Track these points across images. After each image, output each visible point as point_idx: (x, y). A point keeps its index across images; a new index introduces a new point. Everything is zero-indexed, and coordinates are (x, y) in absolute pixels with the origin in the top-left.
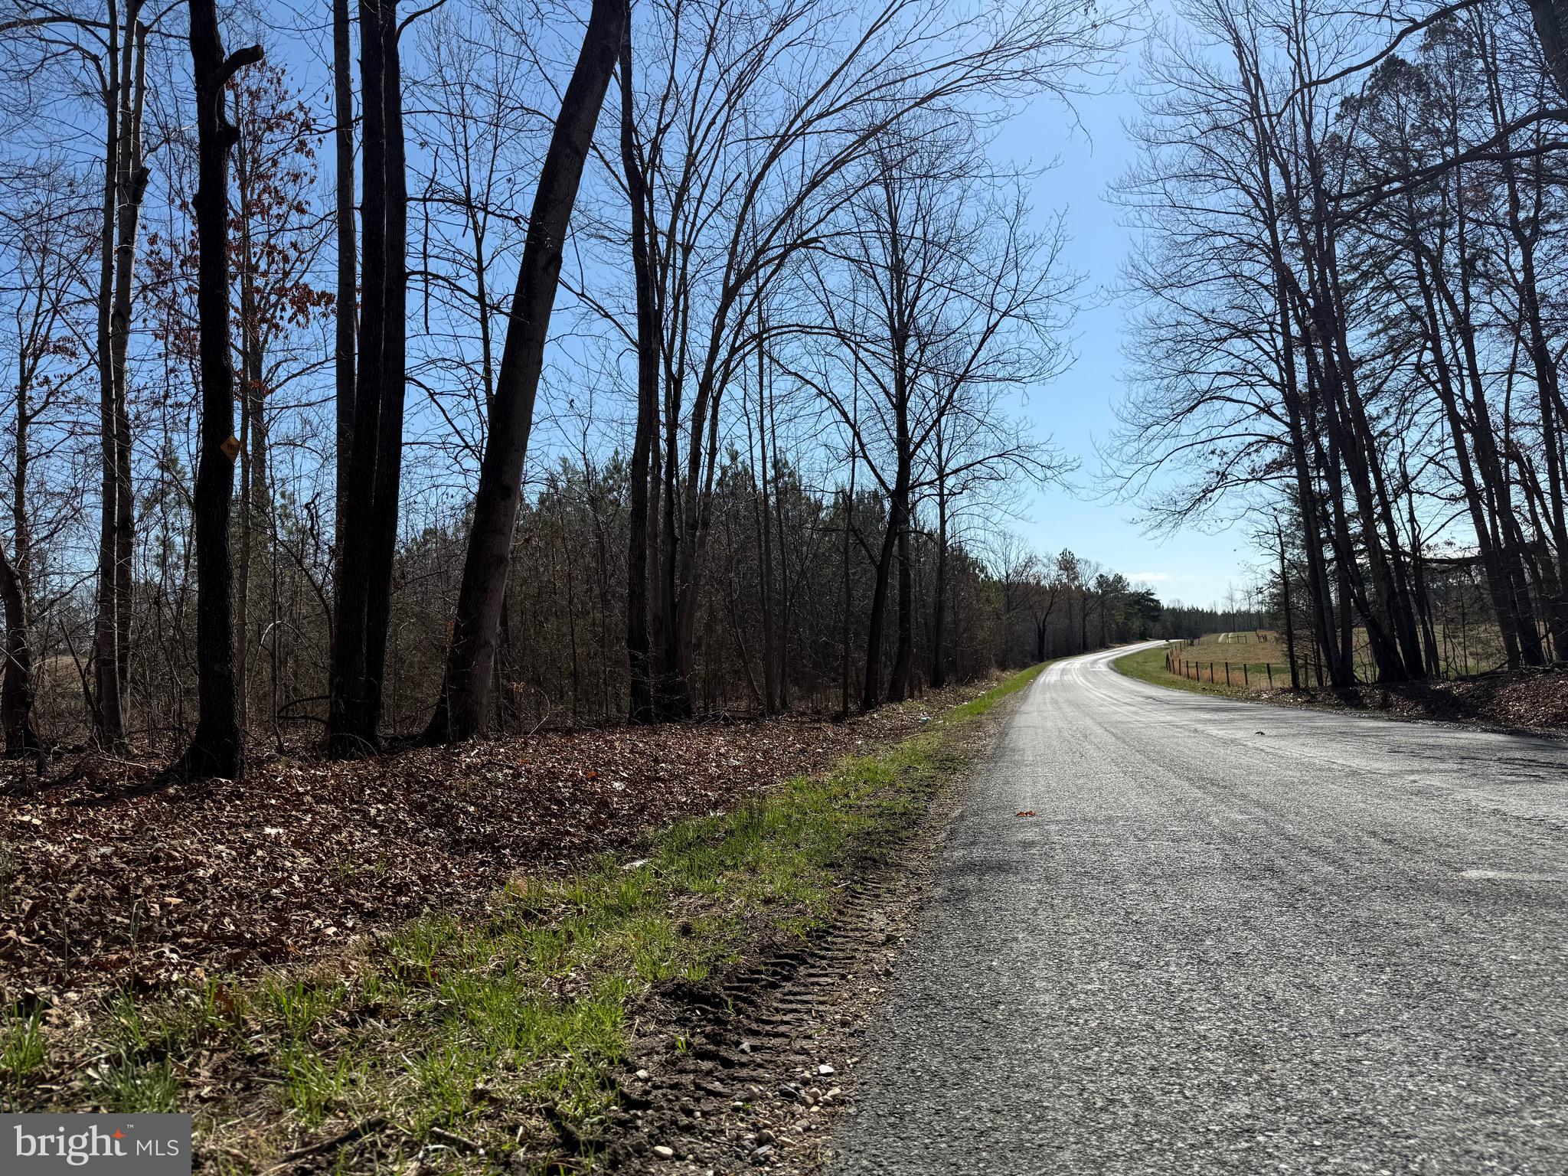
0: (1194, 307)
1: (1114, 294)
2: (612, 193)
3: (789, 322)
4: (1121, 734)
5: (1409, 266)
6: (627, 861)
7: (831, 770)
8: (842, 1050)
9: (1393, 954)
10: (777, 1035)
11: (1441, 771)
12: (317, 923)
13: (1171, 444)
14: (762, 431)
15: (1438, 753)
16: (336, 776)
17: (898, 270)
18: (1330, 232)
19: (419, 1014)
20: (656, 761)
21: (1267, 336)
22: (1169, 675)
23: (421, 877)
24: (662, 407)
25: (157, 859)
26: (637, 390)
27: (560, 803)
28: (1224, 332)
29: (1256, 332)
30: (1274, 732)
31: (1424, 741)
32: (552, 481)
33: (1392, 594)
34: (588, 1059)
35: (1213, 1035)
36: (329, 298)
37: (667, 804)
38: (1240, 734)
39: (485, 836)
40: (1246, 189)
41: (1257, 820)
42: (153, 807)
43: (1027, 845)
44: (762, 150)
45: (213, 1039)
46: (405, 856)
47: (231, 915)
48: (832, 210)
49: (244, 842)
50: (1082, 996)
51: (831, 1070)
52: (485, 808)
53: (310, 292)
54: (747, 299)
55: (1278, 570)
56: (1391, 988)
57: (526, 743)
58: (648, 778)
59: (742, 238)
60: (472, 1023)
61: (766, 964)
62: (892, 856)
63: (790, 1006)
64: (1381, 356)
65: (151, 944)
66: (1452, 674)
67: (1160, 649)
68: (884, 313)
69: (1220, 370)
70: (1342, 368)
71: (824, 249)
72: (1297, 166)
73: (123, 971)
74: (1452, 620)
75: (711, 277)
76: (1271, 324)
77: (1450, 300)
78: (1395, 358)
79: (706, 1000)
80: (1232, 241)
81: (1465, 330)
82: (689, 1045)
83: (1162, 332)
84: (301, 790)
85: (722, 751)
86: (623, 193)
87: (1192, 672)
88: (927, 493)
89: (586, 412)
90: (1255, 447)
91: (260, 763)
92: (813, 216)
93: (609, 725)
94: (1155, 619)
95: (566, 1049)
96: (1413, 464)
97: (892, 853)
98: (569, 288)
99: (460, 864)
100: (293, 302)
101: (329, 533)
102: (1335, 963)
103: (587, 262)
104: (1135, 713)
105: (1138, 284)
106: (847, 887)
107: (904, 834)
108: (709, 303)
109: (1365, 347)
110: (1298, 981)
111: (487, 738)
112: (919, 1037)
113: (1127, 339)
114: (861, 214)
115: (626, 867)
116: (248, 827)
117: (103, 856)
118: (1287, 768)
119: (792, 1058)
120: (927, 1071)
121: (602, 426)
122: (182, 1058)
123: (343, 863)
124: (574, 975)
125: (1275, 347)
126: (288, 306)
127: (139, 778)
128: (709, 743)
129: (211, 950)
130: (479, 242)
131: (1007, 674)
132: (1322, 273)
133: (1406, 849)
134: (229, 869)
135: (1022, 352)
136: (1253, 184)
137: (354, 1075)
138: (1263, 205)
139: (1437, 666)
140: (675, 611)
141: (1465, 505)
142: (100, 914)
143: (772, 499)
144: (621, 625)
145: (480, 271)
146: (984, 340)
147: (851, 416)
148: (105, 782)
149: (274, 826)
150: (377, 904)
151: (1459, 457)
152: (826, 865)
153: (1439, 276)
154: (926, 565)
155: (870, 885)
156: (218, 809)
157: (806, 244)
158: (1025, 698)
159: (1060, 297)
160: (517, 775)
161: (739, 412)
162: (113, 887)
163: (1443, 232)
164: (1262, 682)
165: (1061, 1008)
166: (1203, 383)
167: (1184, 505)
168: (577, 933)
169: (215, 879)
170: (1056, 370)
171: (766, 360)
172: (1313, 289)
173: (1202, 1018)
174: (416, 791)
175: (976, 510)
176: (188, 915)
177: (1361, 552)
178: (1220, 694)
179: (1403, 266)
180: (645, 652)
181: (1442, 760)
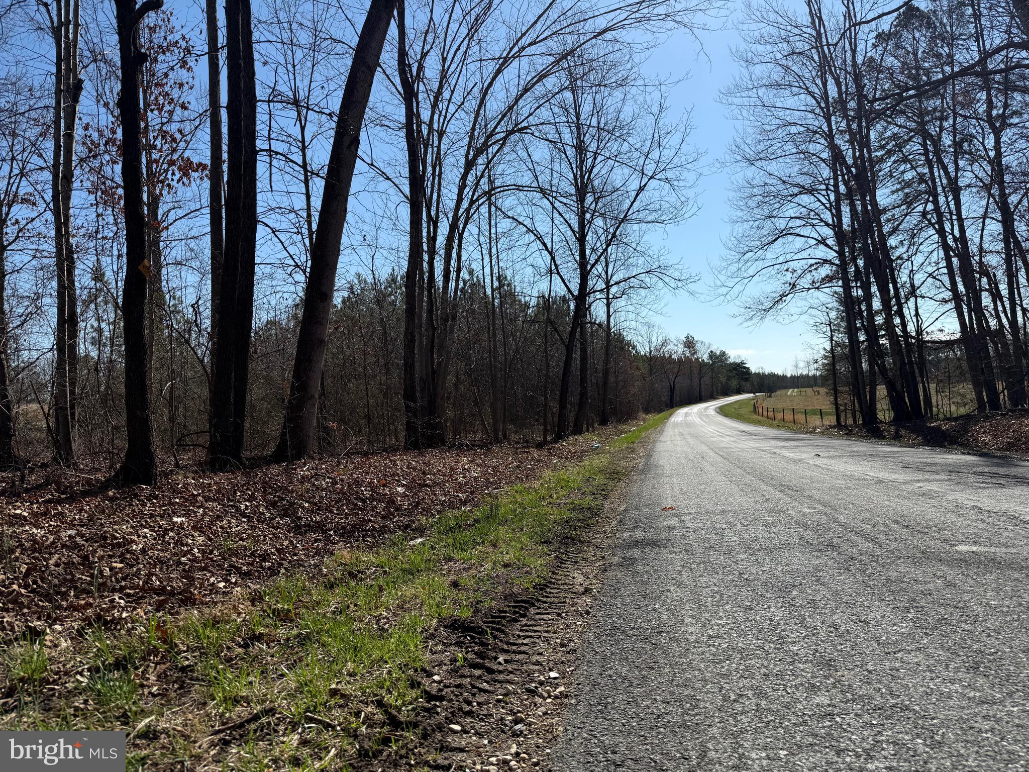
0: (776, 173)
1: (723, 164)
2: (391, 96)
3: (509, 183)
4: (727, 456)
5: (918, 147)
6: (411, 539)
7: (538, 480)
8: (563, 662)
9: (914, 600)
10: (520, 653)
11: (937, 480)
12: (212, 580)
13: (760, 265)
14: (491, 256)
15: (934, 468)
16: (216, 483)
17: (580, 148)
18: (868, 124)
19: (288, 640)
20: (424, 473)
21: (824, 193)
22: (755, 417)
23: (277, 550)
24: (425, 240)
25: (105, 538)
26: (408, 229)
27: (363, 501)
28: (796, 190)
29: (817, 190)
30: (827, 455)
31: (925, 460)
32: (351, 289)
33: (903, 363)
34: (401, 668)
35: (803, 653)
36: (204, 167)
37: (433, 502)
38: (804, 456)
39: (316, 522)
40: (811, 94)
41: (820, 512)
42: (100, 504)
43: (672, 529)
44: (491, 67)
45: (156, 656)
46: (265, 536)
47: (156, 575)
48: (538, 107)
49: (161, 527)
50: (716, 628)
51: (557, 675)
52: (315, 504)
53: (192, 163)
54: (481, 168)
55: (828, 348)
56: (915, 623)
57: (339, 462)
58: (419, 484)
59: (477, 127)
60: (323, 645)
61: (509, 607)
62: (584, 536)
63: (527, 634)
64: (899, 206)
65: (106, 594)
66: (941, 416)
67: (750, 399)
68: (571, 177)
69: (793, 215)
70: (873, 214)
71: (532, 134)
72: (846, 78)
73: (89, 612)
74: (941, 381)
75: (457, 152)
76: (827, 185)
77: (945, 169)
78: (908, 208)
79: (472, 629)
80: (802, 129)
81: (955, 189)
82: (465, 659)
83: (755, 190)
84: (195, 493)
85: (466, 467)
86: (399, 96)
87: (771, 414)
88: (598, 297)
89: (373, 243)
90: (815, 266)
91: (166, 475)
92: (525, 112)
93: (393, 450)
94: (747, 380)
95: (386, 662)
96: (918, 278)
97: (584, 534)
98: (363, 160)
99: (302, 541)
100: (180, 169)
101: (207, 323)
102: (878, 606)
103: (375, 143)
104: (734, 442)
105: (739, 158)
106: (557, 556)
107: (590, 522)
108: (455, 170)
109: (889, 200)
110: (854, 618)
111: (313, 459)
112: (612, 654)
113: (731, 194)
114: (556, 110)
115: (411, 543)
116: (162, 517)
117: (70, 536)
118: (837, 479)
119: (531, 667)
120: (620, 676)
121: (385, 253)
122: (136, 668)
123: (225, 540)
124: (385, 614)
125: (829, 200)
126: (177, 172)
127: (89, 486)
128: (457, 462)
129: (145, 597)
130: (303, 129)
131: (649, 416)
132: (861, 151)
133: (918, 531)
134: (152, 544)
135: (663, 203)
136: (817, 91)
137: (251, 678)
138: (823, 105)
139: (931, 411)
140: (434, 375)
141: (951, 305)
142: (71, 573)
143: (497, 301)
144: (398, 385)
145: (303, 149)
146: (637, 195)
147: (549, 246)
148: (67, 488)
149: (179, 517)
150: (250, 567)
151: (948, 273)
152: (542, 542)
153: (938, 152)
154: (597, 345)
155: (572, 555)
156: (142, 505)
157: (520, 131)
158: (661, 432)
159: (689, 166)
160: (334, 483)
161: (476, 244)
162: (78, 556)
163: (941, 124)
164: (816, 421)
165: (703, 635)
166: (781, 224)
167: (767, 305)
168: (385, 587)
169: (143, 551)
170: (686, 216)
171: (493, 209)
172: (855, 163)
173: (795, 642)
174: (270, 493)
175: (631, 308)
176: (128, 575)
177: (883, 336)
178: (790, 429)
179: (915, 146)
180: (415, 402)
181: (937, 473)
